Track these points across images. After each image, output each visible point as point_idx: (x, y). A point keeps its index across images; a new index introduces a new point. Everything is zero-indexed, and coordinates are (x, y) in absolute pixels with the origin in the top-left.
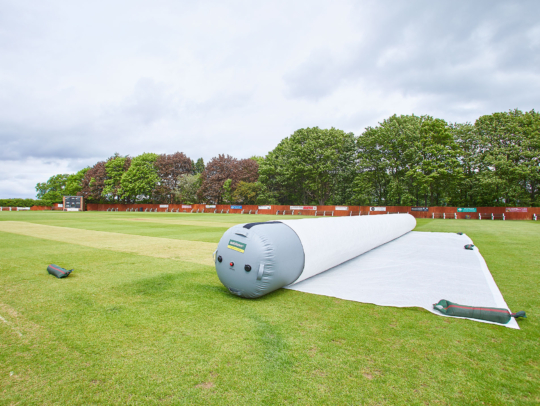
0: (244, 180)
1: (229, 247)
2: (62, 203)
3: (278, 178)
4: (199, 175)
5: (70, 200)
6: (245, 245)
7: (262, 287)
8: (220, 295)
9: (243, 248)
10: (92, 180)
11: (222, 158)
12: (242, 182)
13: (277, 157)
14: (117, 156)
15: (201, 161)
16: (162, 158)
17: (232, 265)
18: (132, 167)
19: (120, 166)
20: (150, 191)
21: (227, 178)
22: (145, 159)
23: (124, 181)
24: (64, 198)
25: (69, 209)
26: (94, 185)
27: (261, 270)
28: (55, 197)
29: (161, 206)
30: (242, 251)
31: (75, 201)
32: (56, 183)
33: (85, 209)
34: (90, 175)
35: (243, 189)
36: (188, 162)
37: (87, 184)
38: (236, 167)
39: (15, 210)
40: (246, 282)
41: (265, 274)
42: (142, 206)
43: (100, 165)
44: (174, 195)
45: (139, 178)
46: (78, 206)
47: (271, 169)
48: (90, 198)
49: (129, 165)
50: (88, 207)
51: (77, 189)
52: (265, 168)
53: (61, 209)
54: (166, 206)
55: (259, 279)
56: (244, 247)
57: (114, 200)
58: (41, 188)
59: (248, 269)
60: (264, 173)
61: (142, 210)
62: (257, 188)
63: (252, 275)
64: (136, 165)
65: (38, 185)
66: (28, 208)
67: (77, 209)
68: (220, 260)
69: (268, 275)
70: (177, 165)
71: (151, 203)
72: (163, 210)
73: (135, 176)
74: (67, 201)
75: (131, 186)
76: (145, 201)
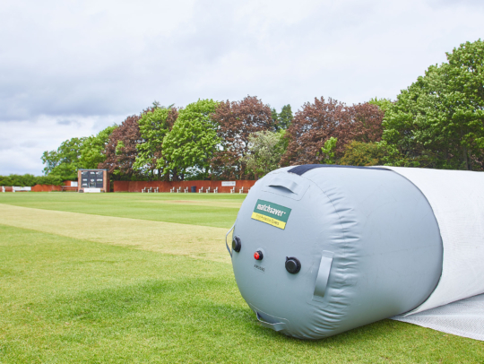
0: (358, 138)
1: (255, 215)
2: (76, 180)
3: (416, 134)
4: (283, 132)
5: (88, 176)
6: (288, 211)
7: (331, 315)
8: (241, 328)
9: (284, 218)
10: (120, 145)
11: (319, 103)
12: (354, 143)
13: (415, 98)
14: (156, 105)
15: (287, 109)
16: (224, 107)
17: (260, 257)
18: (178, 121)
19: (160, 121)
20: (205, 160)
21: (329, 135)
22: (196, 110)
23: (167, 145)
24: (80, 173)
25: (86, 190)
26: (122, 152)
27: (324, 271)
28: (69, 172)
29: (224, 184)
30: (282, 224)
31: (95, 177)
32: (70, 151)
33: (110, 189)
34: (116, 138)
35: (356, 153)
36: (267, 111)
37: (112, 151)
38: (344, 117)
39: (11, 191)
40: (290, 297)
41: (332, 282)
42: (195, 185)
43: (131, 121)
44: (244, 165)
45: (189, 140)
46: (99, 185)
47: (405, 119)
48: (116, 172)
49: (175, 118)
50: (115, 187)
51: (98, 159)
52: (393, 116)
53: (75, 189)
54: (232, 184)
55: (319, 293)
56: (285, 215)
57: (153, 175)
58: (49, 158)
59: (293, 267)
60: (393, 124)
61: (195, 190)
62: (380, 150)
63: (302, 283)
64: (184, 119)
65: (46, 153)
66: (29, 188)
67: (98, 190)
68: (237, 247)
69: (343, 284)
70: (248, 116)
71: (210, 179)
72: (227, 189)
73: (182, 135)
74: (83, 177)
75: (176, 152)
76: (200, 176)
